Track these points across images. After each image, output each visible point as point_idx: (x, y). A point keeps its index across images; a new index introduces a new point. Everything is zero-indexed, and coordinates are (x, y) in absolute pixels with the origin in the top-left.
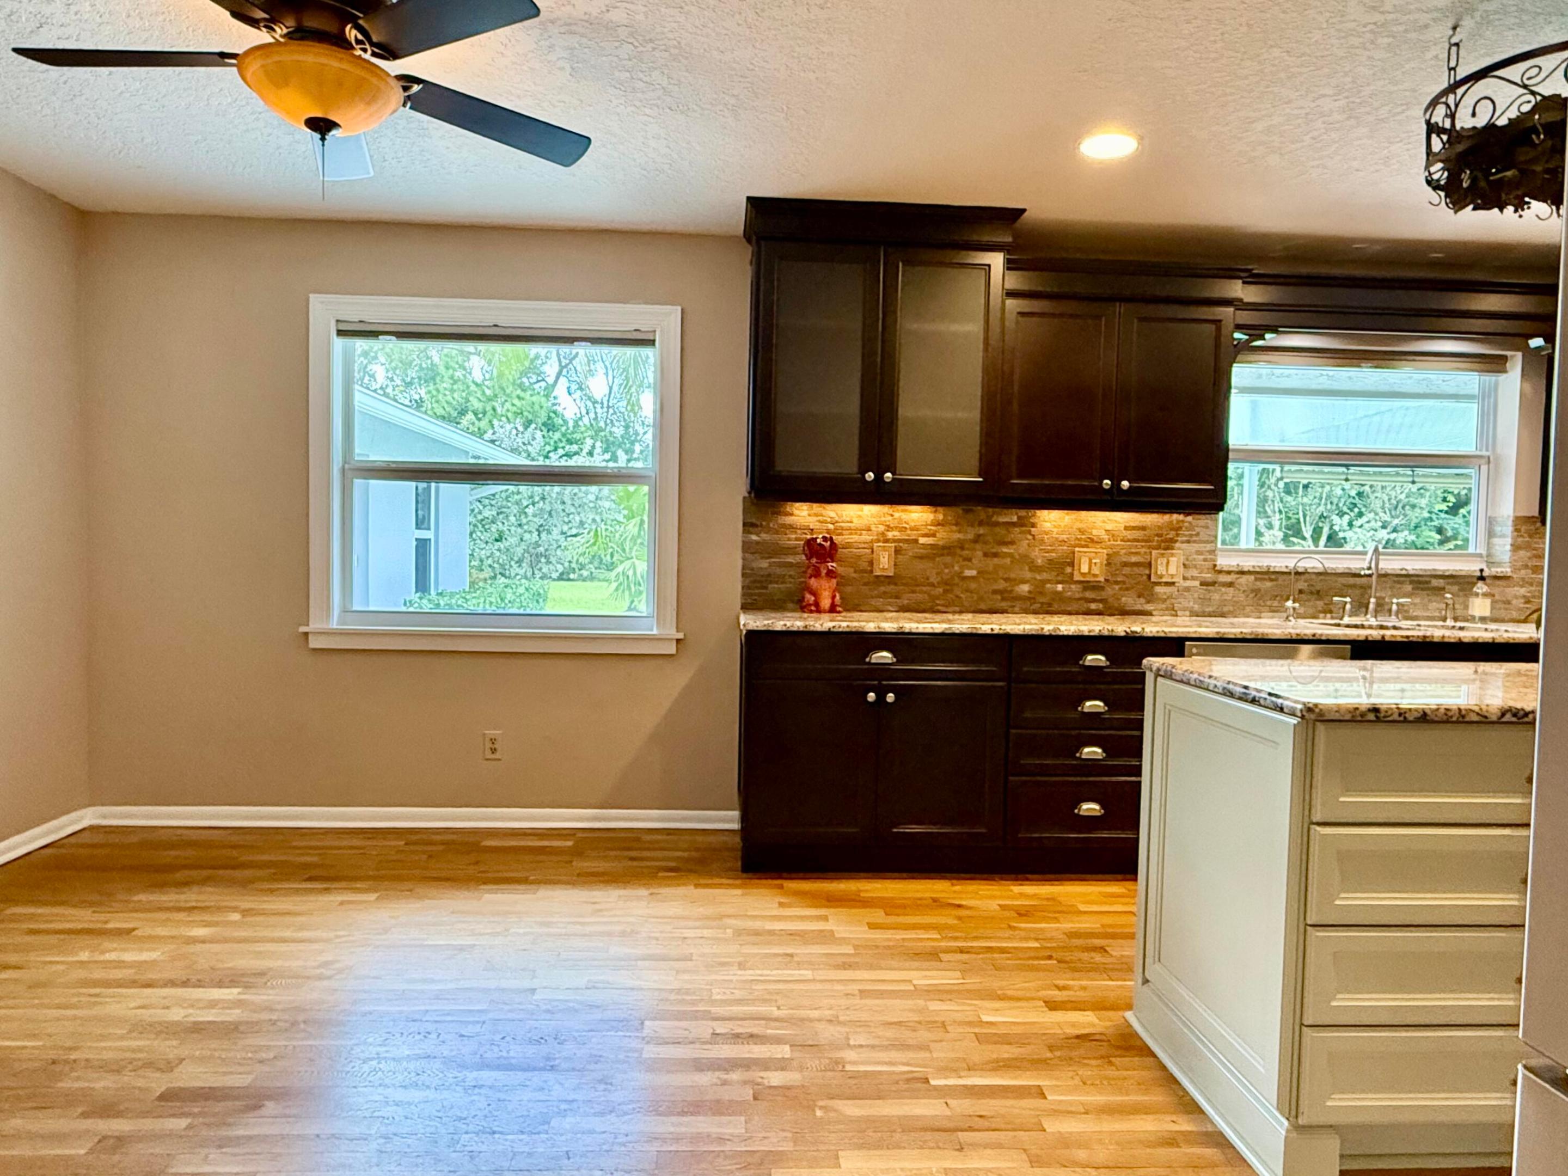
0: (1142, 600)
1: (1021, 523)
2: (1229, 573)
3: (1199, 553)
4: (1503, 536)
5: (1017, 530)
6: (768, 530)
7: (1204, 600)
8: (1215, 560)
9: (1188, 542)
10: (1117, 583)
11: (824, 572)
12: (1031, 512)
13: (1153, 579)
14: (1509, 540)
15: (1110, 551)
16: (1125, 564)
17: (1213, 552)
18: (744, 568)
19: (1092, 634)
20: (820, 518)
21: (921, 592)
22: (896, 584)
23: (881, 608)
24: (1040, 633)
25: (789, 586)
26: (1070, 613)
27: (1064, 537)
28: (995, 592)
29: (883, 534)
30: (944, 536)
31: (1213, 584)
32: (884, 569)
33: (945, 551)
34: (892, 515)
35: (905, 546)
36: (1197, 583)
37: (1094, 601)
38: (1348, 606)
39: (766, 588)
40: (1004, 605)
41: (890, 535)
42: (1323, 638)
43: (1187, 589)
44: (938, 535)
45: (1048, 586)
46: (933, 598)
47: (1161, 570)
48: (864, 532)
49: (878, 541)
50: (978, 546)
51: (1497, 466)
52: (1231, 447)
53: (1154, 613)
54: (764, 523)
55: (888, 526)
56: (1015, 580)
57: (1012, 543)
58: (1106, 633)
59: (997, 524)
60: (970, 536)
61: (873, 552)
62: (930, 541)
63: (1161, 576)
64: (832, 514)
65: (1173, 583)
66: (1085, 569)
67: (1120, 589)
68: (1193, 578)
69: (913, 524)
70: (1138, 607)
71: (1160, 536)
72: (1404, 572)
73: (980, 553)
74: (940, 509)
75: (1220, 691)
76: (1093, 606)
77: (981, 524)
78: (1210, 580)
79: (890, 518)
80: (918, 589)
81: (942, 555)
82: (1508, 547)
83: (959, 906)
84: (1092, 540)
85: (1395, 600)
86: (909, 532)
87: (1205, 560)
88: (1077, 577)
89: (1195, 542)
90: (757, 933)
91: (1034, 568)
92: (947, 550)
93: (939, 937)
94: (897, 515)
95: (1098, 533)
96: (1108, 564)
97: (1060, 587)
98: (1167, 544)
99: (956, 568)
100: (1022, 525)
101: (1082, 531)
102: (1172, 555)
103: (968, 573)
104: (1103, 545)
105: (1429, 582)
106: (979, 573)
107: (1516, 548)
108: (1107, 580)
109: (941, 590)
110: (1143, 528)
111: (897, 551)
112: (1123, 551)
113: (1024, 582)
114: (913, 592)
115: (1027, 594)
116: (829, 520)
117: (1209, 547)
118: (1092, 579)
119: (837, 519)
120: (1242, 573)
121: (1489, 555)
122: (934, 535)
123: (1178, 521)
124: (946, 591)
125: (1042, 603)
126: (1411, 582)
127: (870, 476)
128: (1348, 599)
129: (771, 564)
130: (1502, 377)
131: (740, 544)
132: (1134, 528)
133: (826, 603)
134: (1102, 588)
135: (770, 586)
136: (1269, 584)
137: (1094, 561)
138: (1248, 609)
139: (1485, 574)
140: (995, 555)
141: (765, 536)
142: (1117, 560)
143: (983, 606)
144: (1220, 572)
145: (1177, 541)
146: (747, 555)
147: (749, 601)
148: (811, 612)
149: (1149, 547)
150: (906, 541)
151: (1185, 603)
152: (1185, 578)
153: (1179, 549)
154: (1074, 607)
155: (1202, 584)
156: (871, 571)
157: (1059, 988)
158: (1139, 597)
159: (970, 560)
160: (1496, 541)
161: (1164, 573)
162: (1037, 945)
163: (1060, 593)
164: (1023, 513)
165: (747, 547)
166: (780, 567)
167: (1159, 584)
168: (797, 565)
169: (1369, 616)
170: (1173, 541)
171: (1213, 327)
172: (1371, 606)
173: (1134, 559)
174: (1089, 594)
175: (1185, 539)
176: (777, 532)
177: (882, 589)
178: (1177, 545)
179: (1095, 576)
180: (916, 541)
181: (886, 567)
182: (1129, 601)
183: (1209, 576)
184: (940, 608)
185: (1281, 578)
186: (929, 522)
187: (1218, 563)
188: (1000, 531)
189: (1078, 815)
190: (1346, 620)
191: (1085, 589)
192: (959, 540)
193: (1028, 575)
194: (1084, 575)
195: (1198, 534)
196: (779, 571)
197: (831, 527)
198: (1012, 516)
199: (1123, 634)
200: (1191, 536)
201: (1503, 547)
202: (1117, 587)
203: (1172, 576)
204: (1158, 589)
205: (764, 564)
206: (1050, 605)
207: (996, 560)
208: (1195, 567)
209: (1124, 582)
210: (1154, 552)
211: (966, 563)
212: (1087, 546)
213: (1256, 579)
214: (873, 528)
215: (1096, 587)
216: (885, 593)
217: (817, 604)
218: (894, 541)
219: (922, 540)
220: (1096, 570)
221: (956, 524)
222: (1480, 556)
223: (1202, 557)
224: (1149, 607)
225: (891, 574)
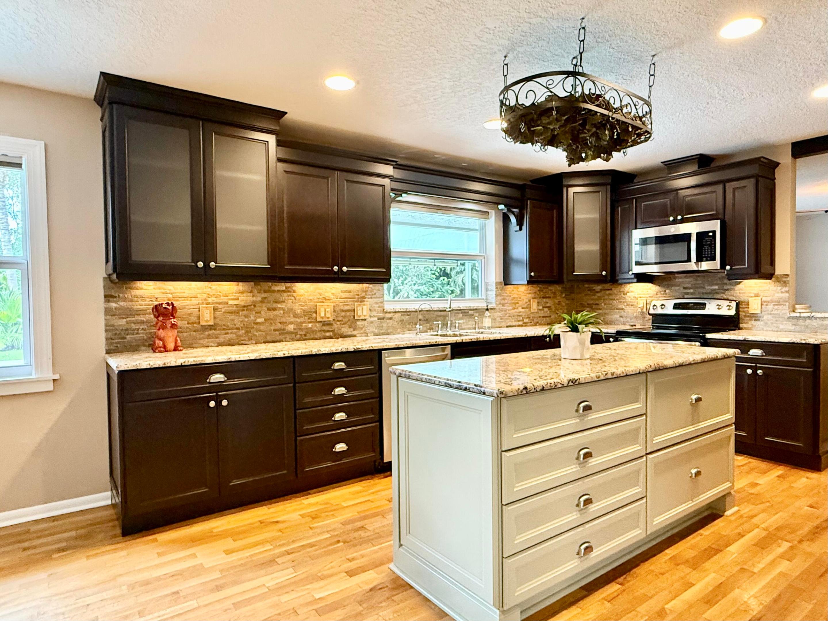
0: (352, 329)
1: (287, 290)
2: (390, 312)
3: (376, 303)
4: (492, 290)
5: (285, 294)
6: (125, 299)
7: (380, 327)
8: (383, 307)
9: (371, 298)
10: (338, 321)
11: (169, 326)
12: (293, 284)
13: (356, 318)
14: (494, 292)
15: (335, 304)
16: (343, 311)
17: (382, 302)
18: (106, 325)
19: (338, 351)
20: (163, 291)
21: (231, 333)
22: (215, 329)
23: (207, 345)
24: (310, 353)
25: (142, 335)
26: (316, 339)
27: (311, 298)
28: (275, 330)
29: (205, 300)
30: (245, 299)
31: (383, 318)
32: (207, 321)
33: (245, 309)
34: (211, 288)
35: (220, 306)
36: (376, 319)
37: (328, 331)
38: (440, 326)
39: (125, 338)
40: (281, 337)
41: (210, 300)
42: (440, 343)
43: (372, 322)
44: (240, 298)
45: (304, 325)
46: (239, 336)
47: (360, 313)
48: (193, 299)
49: (203, 303)
50: (264, 305)
51: (487, 260)
52: (392, 250)
53: (357, 335)
54: (121, 295)
55: (209, 294)
56: (286, 323)
57: (283, 302)
58: (344, 350)
59: (274, 291)
60: (259, 299)
61: (199, 311)
62: (236, 302)
63: (360, 316)
64: (171, 288)
65: (365, 320)
66: (322, 314)
67: (340, 324)
68: (374, 316)
69: (224, 292)
70: (350, 333)
71: (358, 295)
72: (459, 308)
73: (266, 309)
74: (240, 283)
75: (443, 384)
76: (328, 334)
77: (265, 292)
78: (382, 317)
79: (209, 290)
80: (229, 331)
81: (243, 310)
82: (494, 296)
83: (277, 522)
84: (326, 299)
85: (457, 322)
86: (222, 298)
87: (379, 307)
88: (319, 319)
89: (374, 298)
90: (147, 583)
91: (296, 316)
92: (245, 307)
93: (272, 547)
94: (214, 287)
95: (329, 295)
96: (334, 311)
97: (310, 325)
98: (362, 300)
99: (252, 318)
100: (289, 292)
101: (320, 294)
102: (364, 305)
103: (259, 320)
104: (331, 301)
105: (468, 312)
106: (265, 320)
107: (497, 295)
108: (334, 320)
109: (244, 331)
110: (350, 292)
111: (215, 309)
112: (341, 304)
113: (291, 323)
114: (226, 334)
115: (293, 330)
116: (168, 291)
117: (381, 300)
118: (327, 320)
119: (174, 291)
120: (395, 312)
121: (487, 299)
122: (238, 299)
123: (366, 288)
124: (247, 332)
125: (301, 335)
126: (462, 313)
127: (201, 264)
128: (440, 322)
129: (127, 323)
130: (487, 221)
131: (103, 311)
132: (345, 292)
133: (171, 345)
134: (331, 324)
135: (128, 337)
136: (407, 317)
137: (327, 310)
138: (399, 330)
139: (488, 307)
140: (275, 309)
141: (122, 304)
142: (337, 309)
143: (269, 338)
144: (386, 312)
145: (365, 298)
146: (108, 317)
147: (112, 347)
148: (161, 352)
149: (353, 301)
150: (220, 303)
151: (371, 329)
152: (370, 317)
153: (367, 301)
154: (319, 335)
155: (378, 319)
156: (199, 323)
157: (350, 560)
158: (350, 328)
159: (260, 313)
160: (489, 292)
161: (361, 314)
162: (329, 535)
163: (311, 328)
164: (288, 285)
165: (108, 311)
166: (135, 323)
167: (358, 320)
168: (148, 322)
169: (448, 330)
170: (364, 297)
171: (381, 188)
172: (449, 325)
173: (346, 308)
174: (325, 328)
175: (370, 296)
176: (131, 301)
177: (206, 333)
178: (366, 300)
179: (328, 318)
180: (227, 303)
181: (209, 319)
182: (345, 330)
183: (381, 315)
184: (243, 342)
185: (412, 313)
186: (234, 292)
187: (385, 308)
188: (277, 295)
189: (335, 452)
190: (440, 333)
191: (323, 325)
192: (253, 302)
193: (292, 320)
194: (322, 318)
195: (375, 294)
196: (134, 326)
197: (171, 296)
198: (282, 286)
199: (353, 350)
200: (373, 294)
201: (492, 294)
202: (338, 323)
203: (365, 316)
204: (359, 323)
205: (123, 322)
206: (305, 335)
207: (275, 312)
208: (375, 310)
209: (342, 321)
210: (356, 303)
211: (258, 315)
212: (323, 302)
213: (402, 315)
214: (198, 295)
215: (329, 324)
216: (209, 335)
217: (165, 347)
218: (213, 303)
219: (230, 302)
220: (328, 315)
221: (251, 292)
222: (483, 299)
223: (378, 305)
224: (354, 333)
225: (212, 323)
